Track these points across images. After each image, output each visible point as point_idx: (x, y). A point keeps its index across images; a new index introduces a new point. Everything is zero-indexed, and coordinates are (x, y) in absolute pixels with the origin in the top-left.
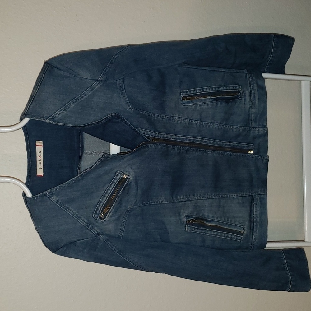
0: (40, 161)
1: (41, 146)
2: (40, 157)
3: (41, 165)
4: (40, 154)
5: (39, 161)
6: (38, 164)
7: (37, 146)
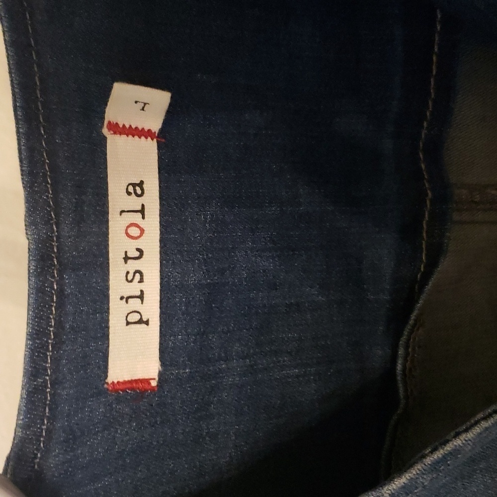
0: (133, 266)
1: (147, 134)
2: (135, 232)
3: (141, 297)
4: (134, 203)
5: (126, 259)
6: (117, 286)
7: (116, 129)
